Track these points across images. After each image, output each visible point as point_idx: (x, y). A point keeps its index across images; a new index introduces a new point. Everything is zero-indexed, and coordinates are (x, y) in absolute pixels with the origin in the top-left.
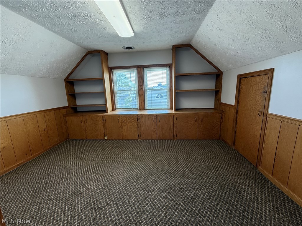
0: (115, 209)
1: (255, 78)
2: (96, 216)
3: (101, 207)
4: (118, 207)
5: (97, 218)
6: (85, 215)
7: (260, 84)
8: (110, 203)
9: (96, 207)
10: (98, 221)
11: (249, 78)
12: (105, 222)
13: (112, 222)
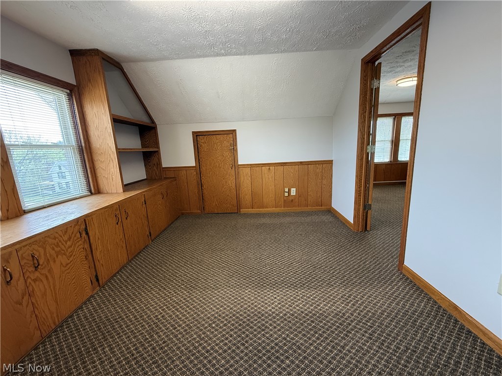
0: (308, 286)
1: (218, 137)
2: (324, 301)
3: (310, 302)
4: (304, 284)
5: (326, 299)
6: (329, 315)
7: (225, 142)
8: (301, 294)
9: (312, 308)
10: (328, 297)
11: (209, 136)
12: (325, 290)
13: (322, 284)
